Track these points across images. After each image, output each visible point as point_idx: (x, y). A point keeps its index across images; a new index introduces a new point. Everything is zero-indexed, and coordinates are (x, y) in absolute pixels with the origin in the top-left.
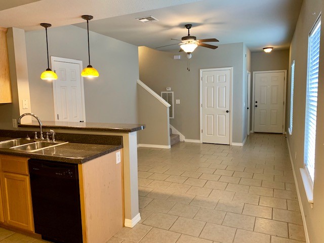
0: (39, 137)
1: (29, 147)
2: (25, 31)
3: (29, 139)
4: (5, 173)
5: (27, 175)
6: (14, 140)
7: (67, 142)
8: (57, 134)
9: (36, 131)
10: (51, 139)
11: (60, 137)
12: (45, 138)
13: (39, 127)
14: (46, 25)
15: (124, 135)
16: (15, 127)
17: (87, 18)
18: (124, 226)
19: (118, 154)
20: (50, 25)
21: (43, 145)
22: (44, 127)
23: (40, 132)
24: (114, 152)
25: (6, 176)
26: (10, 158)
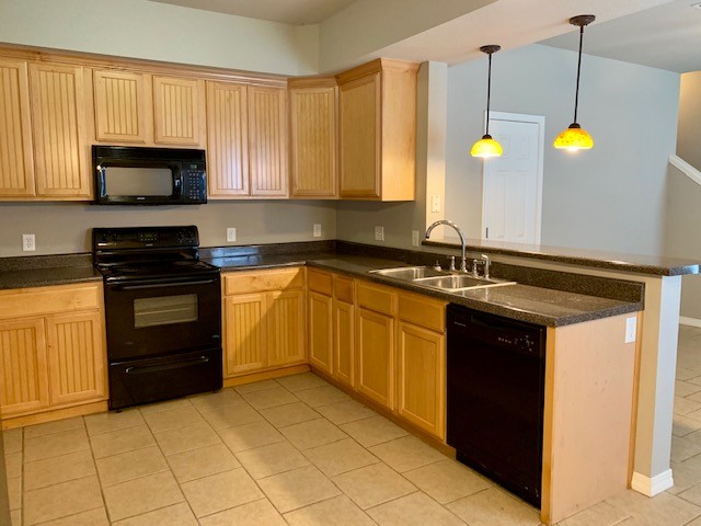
0: (458, 267)
1: (440, 284)
2: (449, 66)
3: (439, 269)
4: (403, 324)
5: (442, 334)
6: (414, 269)
7: (515, 283)
8: (494, 265)
9: (453, 254)
10: (481, 273)
11: (499, 272)
12: (470, 270)
13: (460, 247)
14: (489, 50)
15: (649, 281)
16: (415, 244)
17: (581, 21)
18: (629, 487)
19: (631, 321)
20: (497, 48)
21: (467, 282)
22: (469, 249)
23: (461, 258)
24: (623, 316)
25: (405, 329)
26: (413, 297)
